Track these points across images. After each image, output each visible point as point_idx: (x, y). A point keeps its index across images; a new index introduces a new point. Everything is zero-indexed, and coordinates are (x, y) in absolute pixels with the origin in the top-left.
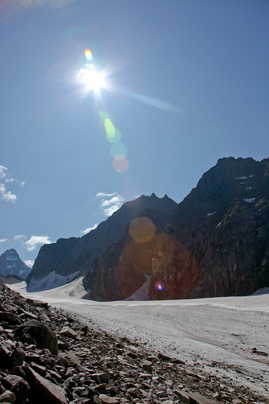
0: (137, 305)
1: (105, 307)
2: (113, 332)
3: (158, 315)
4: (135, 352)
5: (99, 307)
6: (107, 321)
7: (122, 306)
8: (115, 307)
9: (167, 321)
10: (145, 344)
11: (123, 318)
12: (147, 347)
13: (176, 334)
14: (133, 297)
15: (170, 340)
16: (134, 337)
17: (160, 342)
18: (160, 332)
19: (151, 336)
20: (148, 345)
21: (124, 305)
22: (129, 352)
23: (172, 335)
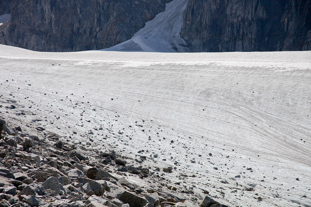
0: (148, 64)
1: (56, 68)
2: (77, 136)
3: (207, 94)
4: (139, 192)
5: (37, 67)
6: (61, 106)
7: (106, 67)
8: (85, 66)
9: (233, 110)
10: (169, 170)
11: (108, 99)
12: (173, 178)
13: (255, 148)
14: (136, 39)
15: (239, 164)
16: (136, 152)
17: (210, 168)
18: (213, 141)
19: (184, 151)
20: (175, 173)
21: (109, 61)
22: (122, 190)
23: (244, 148)
